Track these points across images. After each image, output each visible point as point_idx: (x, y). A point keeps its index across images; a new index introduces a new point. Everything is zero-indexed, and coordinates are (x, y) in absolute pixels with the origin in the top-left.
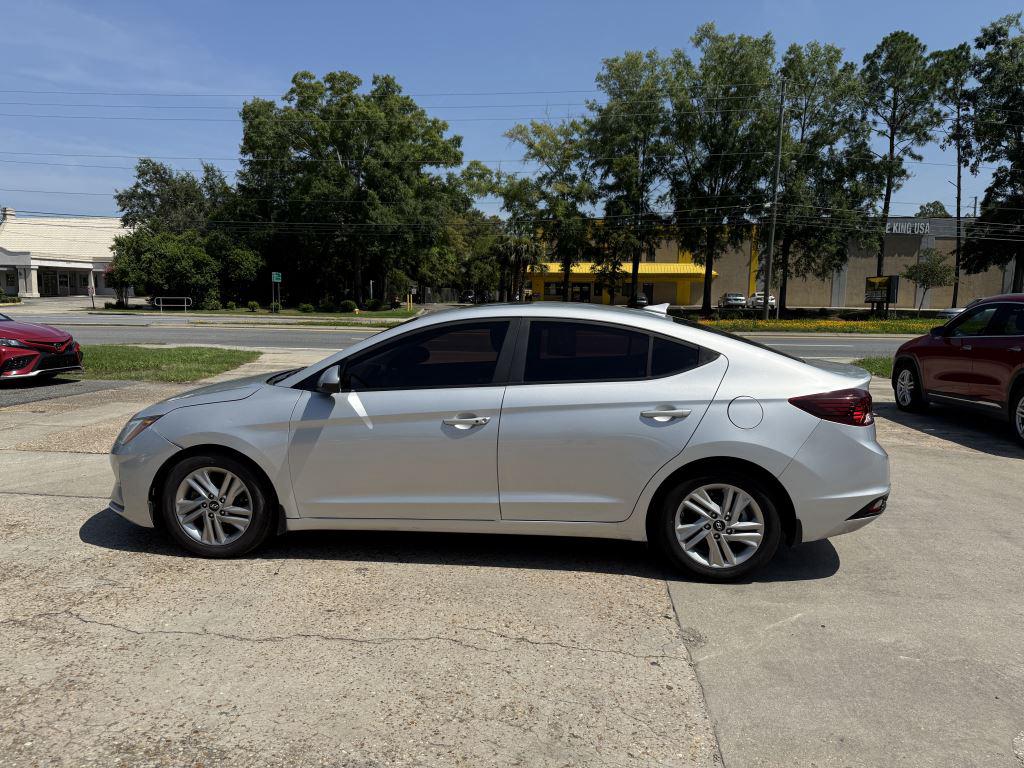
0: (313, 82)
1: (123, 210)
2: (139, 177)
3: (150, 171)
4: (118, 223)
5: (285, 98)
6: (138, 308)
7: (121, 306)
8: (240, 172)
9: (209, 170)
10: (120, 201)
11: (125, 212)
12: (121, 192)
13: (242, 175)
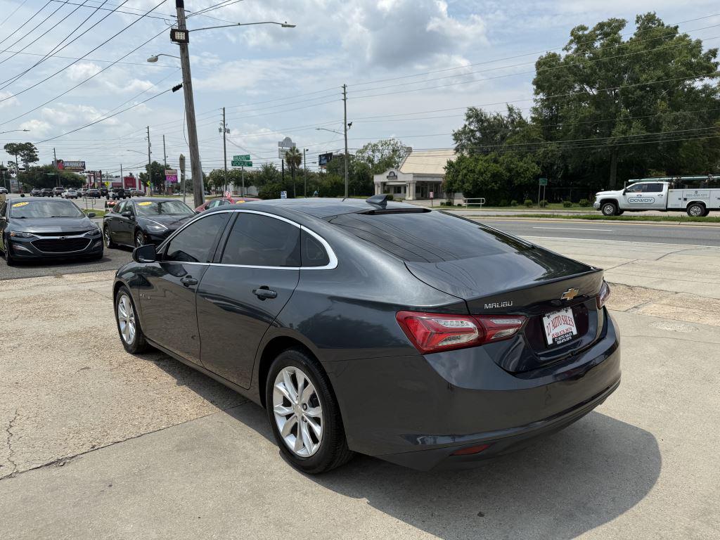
0: (586, 32)
1: (456, 143)
2: (467, 120)
3: (475, 115)
4: (453, 152)
5: (566, 49)
6: (460, 205)
7: (450, 204)
8: (533, 108)
9: (510, 110)
10: (455, 137)
11: (458, 144)
12: (456, 131)
13: (535, 110)
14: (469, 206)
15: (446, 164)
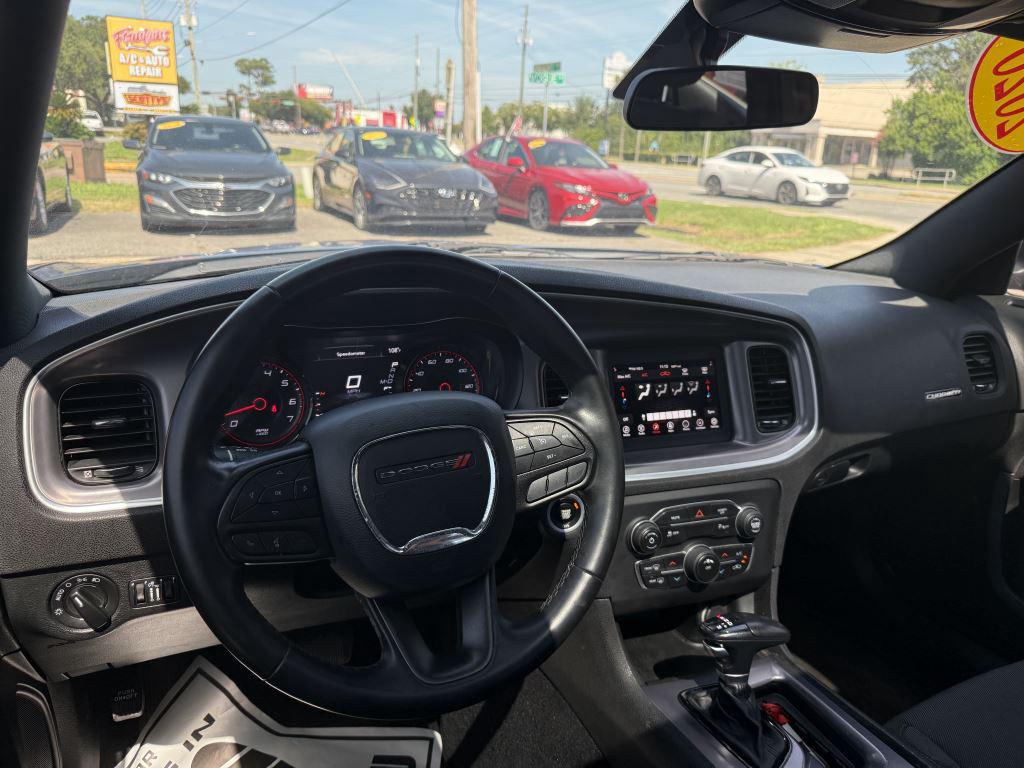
1: (912, 69)
4: (903, 83)
6: (900, 180)
7: (884, 177)
10: (911, 58)
11: (915, 70)
14: (923, 182)
15: (889, 105)
